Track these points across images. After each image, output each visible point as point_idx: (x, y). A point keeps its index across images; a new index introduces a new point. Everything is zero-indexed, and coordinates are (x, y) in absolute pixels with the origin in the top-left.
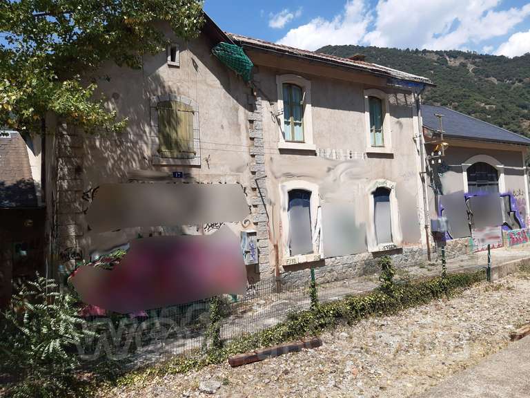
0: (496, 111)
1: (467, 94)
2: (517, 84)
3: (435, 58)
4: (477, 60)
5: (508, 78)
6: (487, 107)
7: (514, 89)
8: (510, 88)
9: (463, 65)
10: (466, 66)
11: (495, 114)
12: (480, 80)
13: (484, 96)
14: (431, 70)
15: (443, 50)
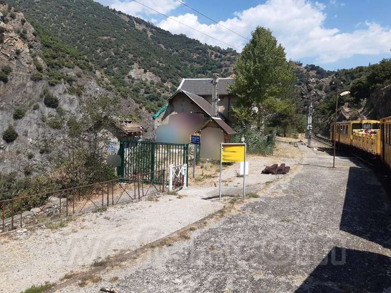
0: (165, 68)
1: (149, 53)
2: (175, 52)
3: (127, 20)
4: (154, 30)
5: (171, 47)
6: (161, 64)
7: (174, 55)
8: (171, 54)
9: (145, 31)
10: (147, 32)
11: (164, 70)
12: (155, 44)
13: (157, 56)
14: (125, 28)
15: (132, 16)
